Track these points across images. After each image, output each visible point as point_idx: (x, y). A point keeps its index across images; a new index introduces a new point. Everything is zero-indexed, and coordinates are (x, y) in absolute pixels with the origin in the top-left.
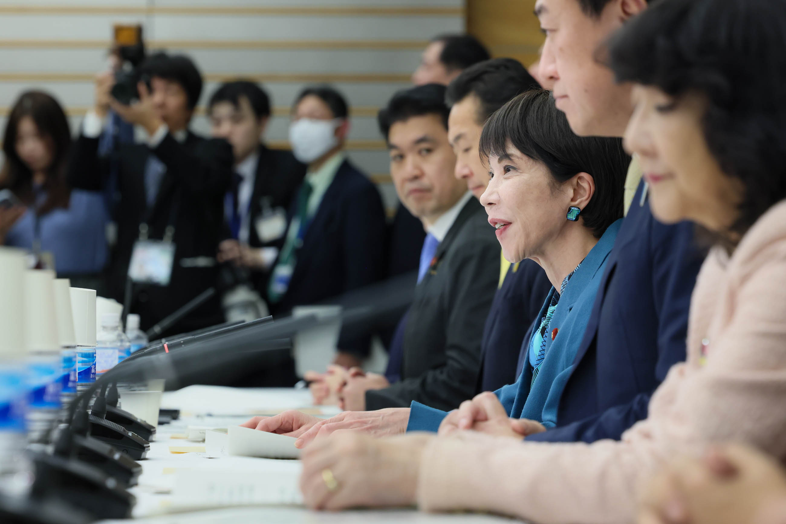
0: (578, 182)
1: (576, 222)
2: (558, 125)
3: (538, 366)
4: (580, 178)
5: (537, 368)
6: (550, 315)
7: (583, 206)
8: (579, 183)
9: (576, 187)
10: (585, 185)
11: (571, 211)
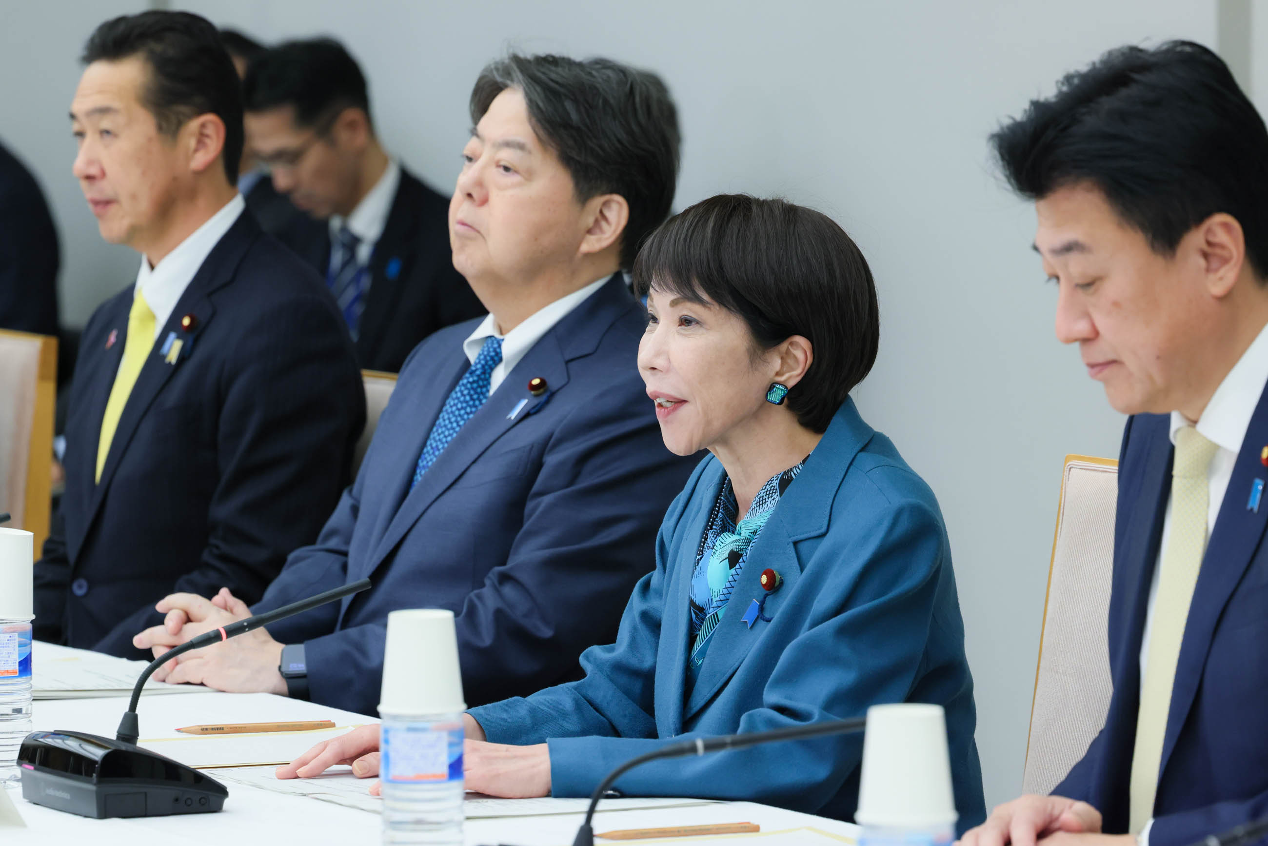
0: (788, 347)
1: (779, 406)
2: (768, 263)
3: (719, 609)
4: (791, 344)
5: (716, 613)
6: (750, 536)
7: (791, 383)
8: (789, 350)
9: (784, 355)
10: (800, 355)
11: (775, 389)
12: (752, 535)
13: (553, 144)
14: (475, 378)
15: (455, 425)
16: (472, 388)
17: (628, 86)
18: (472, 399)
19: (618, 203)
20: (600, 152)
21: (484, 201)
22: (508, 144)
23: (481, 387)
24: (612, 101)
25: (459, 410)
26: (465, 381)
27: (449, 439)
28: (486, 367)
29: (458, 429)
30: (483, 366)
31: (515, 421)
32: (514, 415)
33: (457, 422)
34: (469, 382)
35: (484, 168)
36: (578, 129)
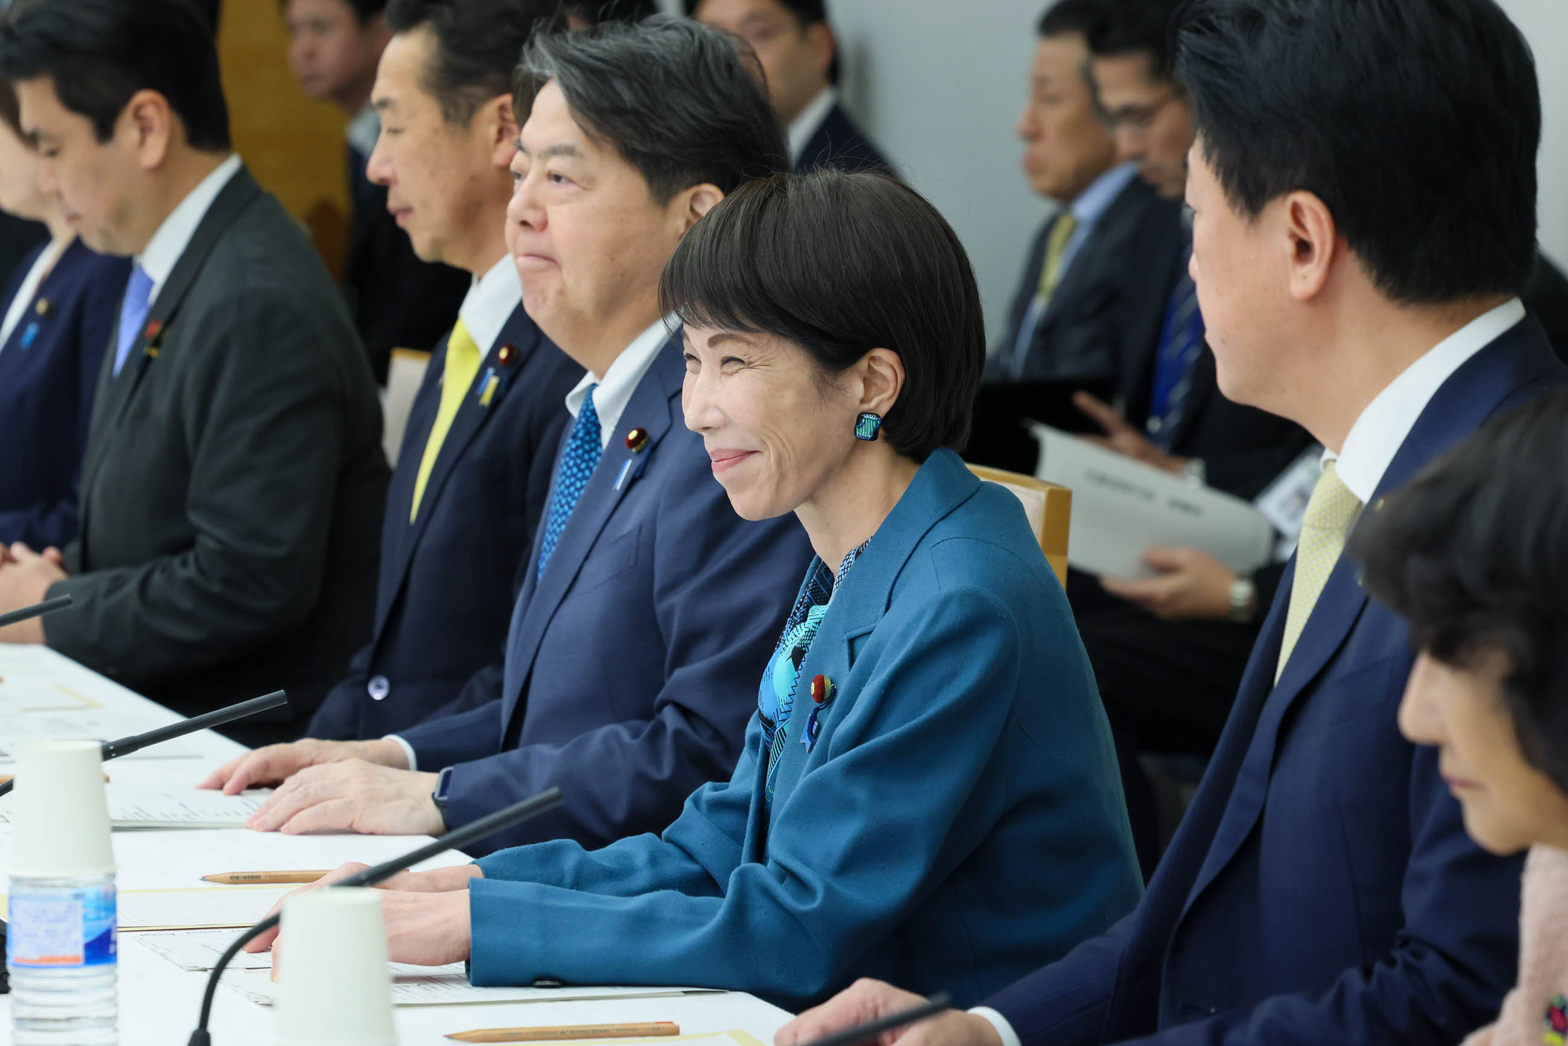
0: (869, 365)
1: (873, 442)
3: (784, 723)
4: (872, 359)
5: (782, 728)
6: (815, 627)
7: (884, 410)
8: (871, 368)
9: (867, 375)
10: (887, 372)
11: (863, 421)
12: (816, 626)
13: (608, 139)
14: (579, 442)
15: (566, 508)
16: (578, 456)
17: (696, 43)
18: (580, 470)
19: (711, 193)
20: (671, 135)
21: (544, 225)
22: (554, 151)
23: (588, 452)
24: (675, 69)
25: (568, 487)
26: (568, 450)
27: (563, 527)
28: (589, 425)
29: (570, 513)
30: (585, 425)
31: (622, 492)
32: (619, 485)
33: (568, 503)
34: (572, 450)
35: (534, 186)
36: (635, 112)
